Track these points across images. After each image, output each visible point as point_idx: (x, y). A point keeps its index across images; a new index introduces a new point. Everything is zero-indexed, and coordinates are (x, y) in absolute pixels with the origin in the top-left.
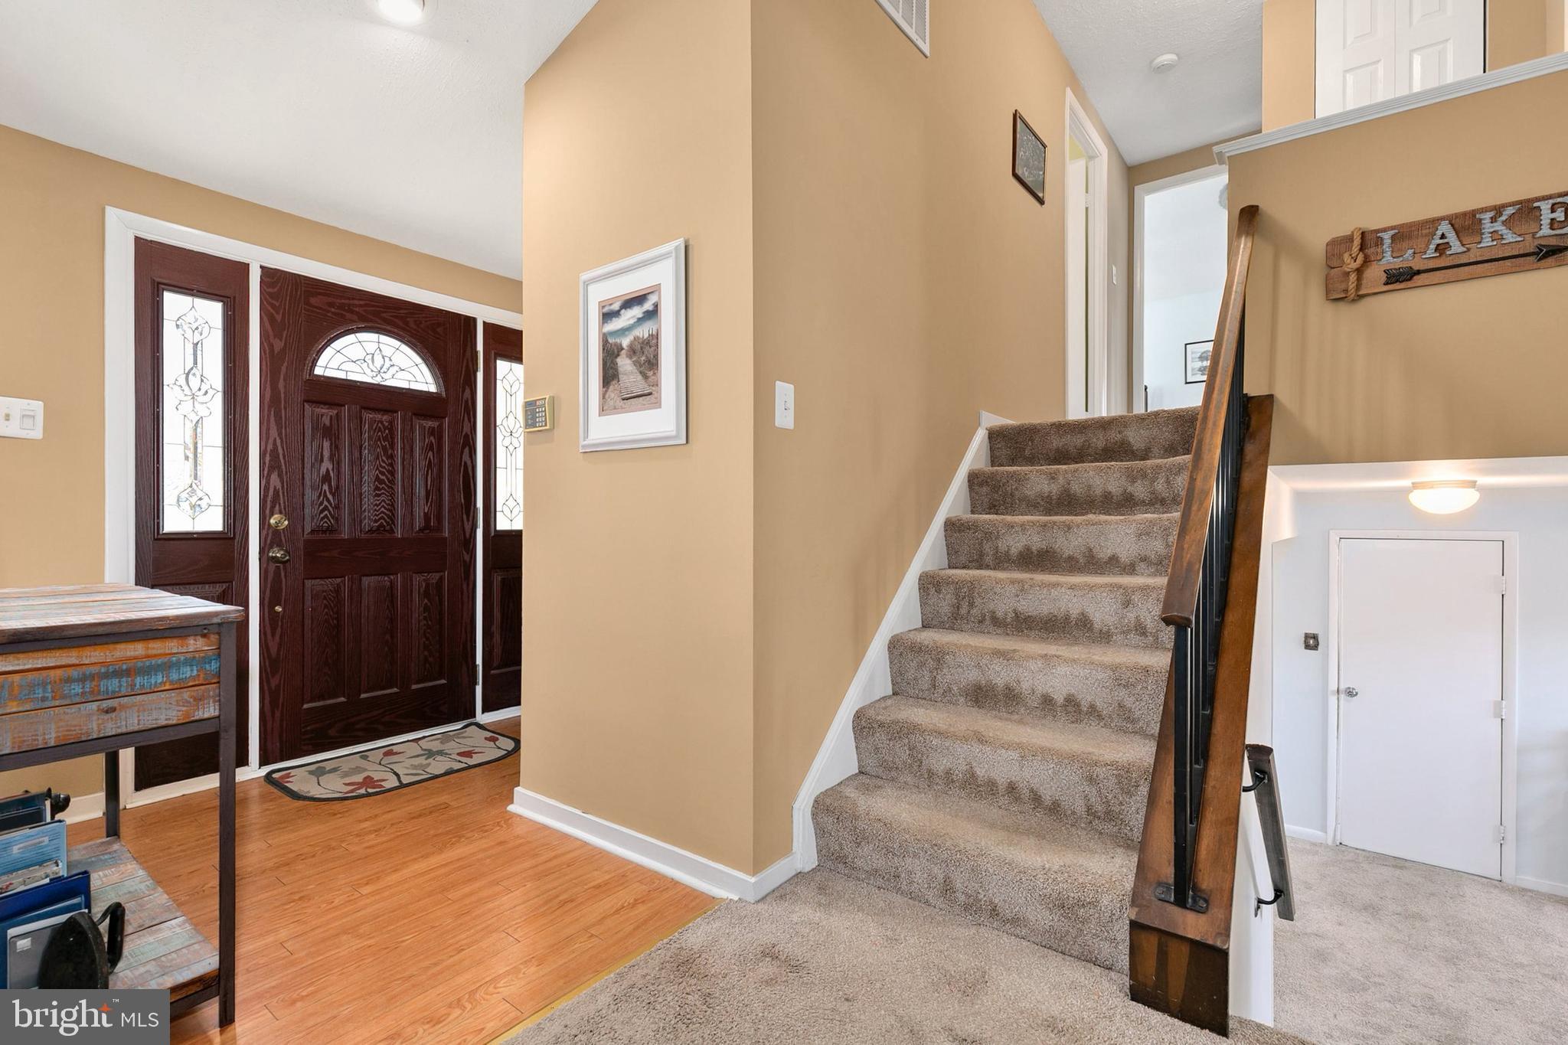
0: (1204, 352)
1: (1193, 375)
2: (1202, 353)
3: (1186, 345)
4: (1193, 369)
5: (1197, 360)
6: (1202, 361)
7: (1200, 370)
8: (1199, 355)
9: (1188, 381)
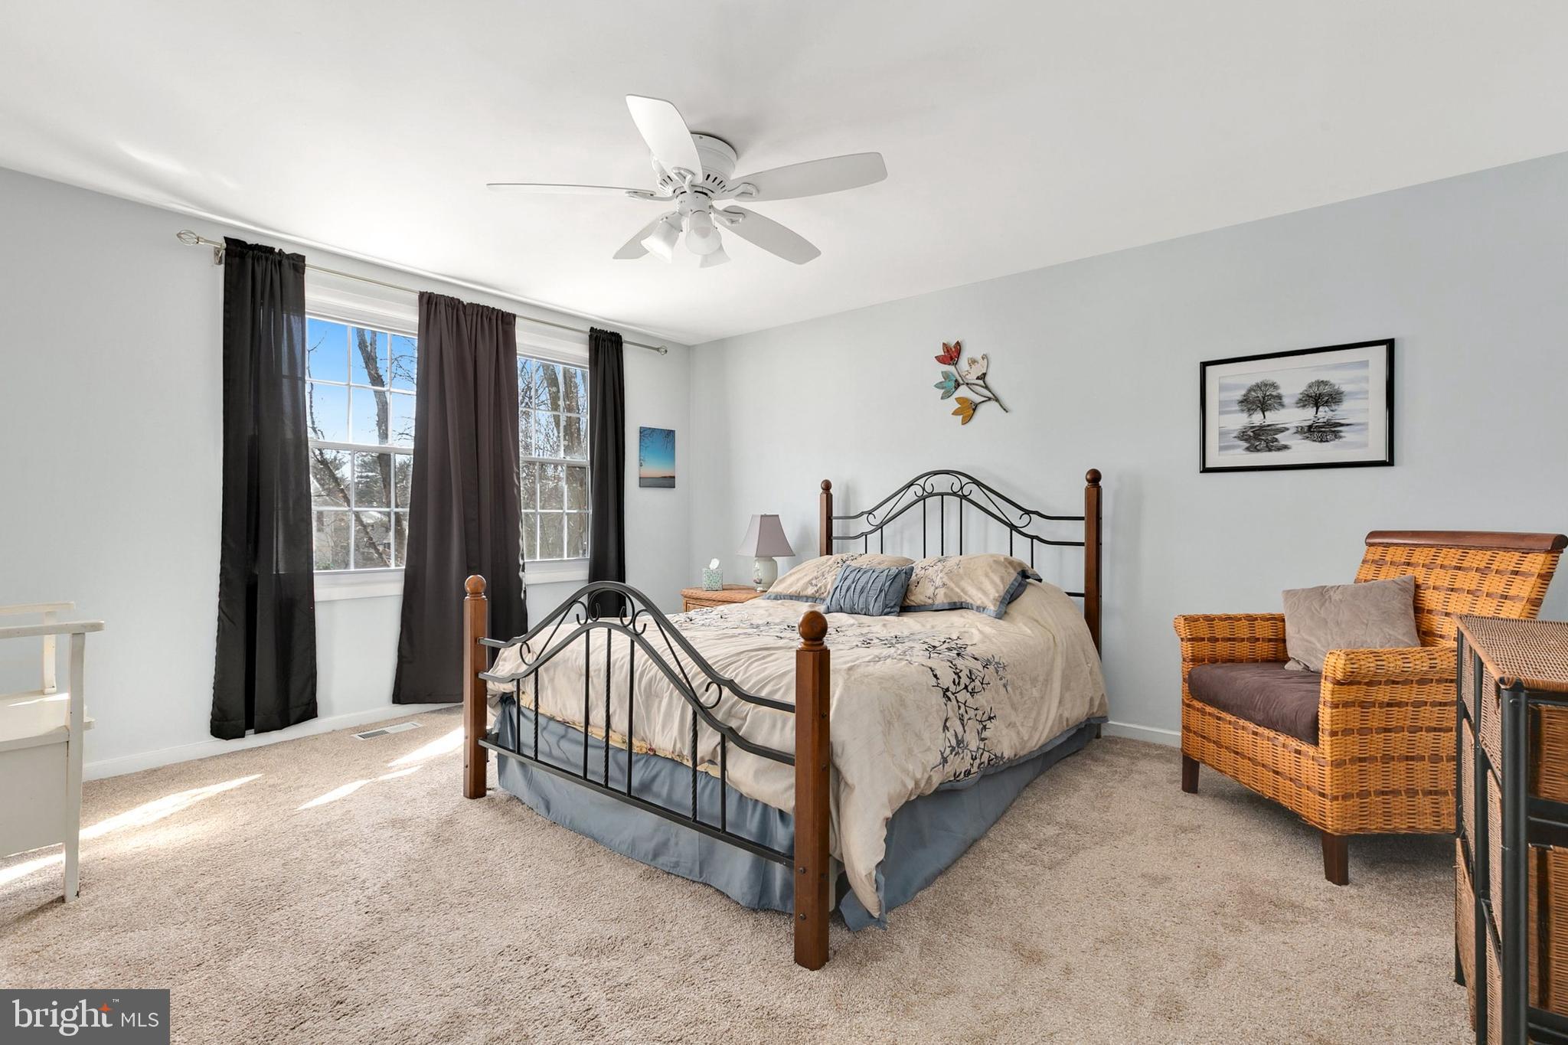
0: (1258, 387)
1: (1221, 448)
2: (1250, 390)
3: (1204, 365)
4: (1222, 434)
5: (1237, 408)
6: (1250, 411)
7: (1243, 436)
8: (1239, 394)
9: (1209, 465)
